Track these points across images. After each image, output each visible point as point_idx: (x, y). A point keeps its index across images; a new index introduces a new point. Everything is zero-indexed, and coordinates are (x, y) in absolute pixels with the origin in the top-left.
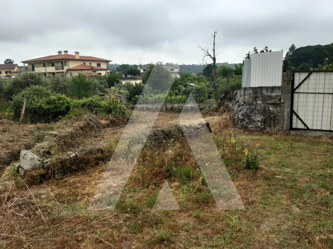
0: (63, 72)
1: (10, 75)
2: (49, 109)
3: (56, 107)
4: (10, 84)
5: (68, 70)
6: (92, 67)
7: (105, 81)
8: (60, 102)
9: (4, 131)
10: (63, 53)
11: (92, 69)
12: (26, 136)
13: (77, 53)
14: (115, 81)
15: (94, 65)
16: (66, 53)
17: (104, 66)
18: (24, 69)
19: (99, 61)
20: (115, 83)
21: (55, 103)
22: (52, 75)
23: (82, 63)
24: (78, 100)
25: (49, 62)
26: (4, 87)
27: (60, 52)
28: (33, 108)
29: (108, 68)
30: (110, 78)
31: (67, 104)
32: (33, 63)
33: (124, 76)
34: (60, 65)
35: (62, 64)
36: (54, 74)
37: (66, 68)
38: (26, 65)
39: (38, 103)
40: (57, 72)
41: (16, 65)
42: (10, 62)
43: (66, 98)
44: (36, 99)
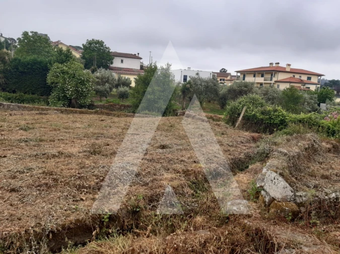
0: (271, 83)
1: (223, 82)
2: (262, 119)
3: (270, 118)
4: (226, 90)
5: (276, 82)
6: (302, 80)
7: (316, 96)
8: (275, 114)
9: (223, 134)
10: (274, 65)
11: (301, 82)
12: (243, 143)
13: (289, 65)
14: (327, 97)
15: (304, 78)
16: (277, 65)
17: (314, 80)
18: (236, 78)
19: (310, 75)
20: (327, 100)
21: (270, 114)
22: (259, 86)
23: (291, 75)
24: (294, 115)
25: (259, 73)
26: (220, 93)
27: (271, 64)
28: (247, 116)
29: (319, 82)
30: (322, 94)
31: (282, 117)
32: (244, 73)
33: (335, 92)
34: (269, 76)
35: (272, 75)
36: (261, 84)
37: (274, 79)
38: (239, 74)
39: (252, 111)
40: (265, 83)
41: (229, 74)
42: (224, 71)
43: (282, 110)
44: (252, 108)
